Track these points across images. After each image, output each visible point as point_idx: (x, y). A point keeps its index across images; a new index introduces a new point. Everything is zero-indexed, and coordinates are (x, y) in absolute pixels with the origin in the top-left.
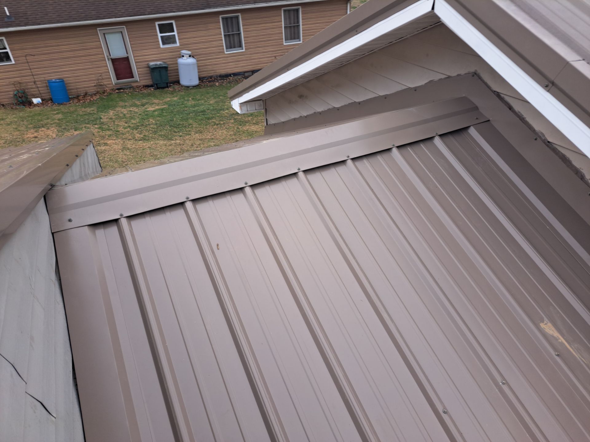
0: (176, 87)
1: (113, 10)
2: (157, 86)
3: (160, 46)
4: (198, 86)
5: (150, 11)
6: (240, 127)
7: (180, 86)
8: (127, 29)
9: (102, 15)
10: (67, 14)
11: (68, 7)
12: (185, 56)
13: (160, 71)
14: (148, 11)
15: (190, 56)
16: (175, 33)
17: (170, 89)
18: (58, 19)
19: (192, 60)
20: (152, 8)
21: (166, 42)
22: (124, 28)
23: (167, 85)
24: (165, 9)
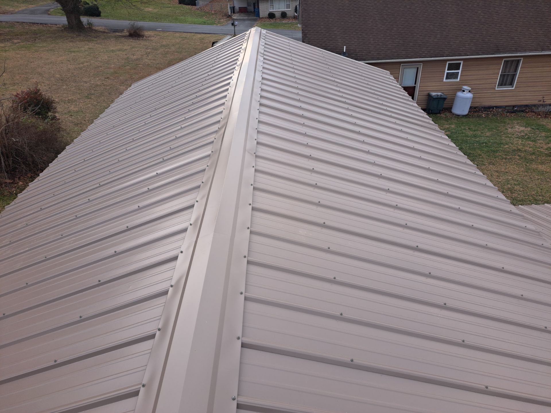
0: (448, 114)
1: (419, 51)
2: (431, 111)
3: (443, 80)
4: (466, 115)
5: (448, 53)
6: (528, 165)
7: (452, 114)
8: (423, 65)
9: (410, 55)
10: (384, 52)
11: (384, 47)
12: (465, 91)
13: (439, 100)
14: (446, 53)
15: (469, 92)
16: (460, 71)
17: (443, 115)
18: (378, 56)
19: (470, 95)
20: (450, 51)
21: (449, 77)
22: (421, 64)
23: (440, 111)
24: (461, 53)
